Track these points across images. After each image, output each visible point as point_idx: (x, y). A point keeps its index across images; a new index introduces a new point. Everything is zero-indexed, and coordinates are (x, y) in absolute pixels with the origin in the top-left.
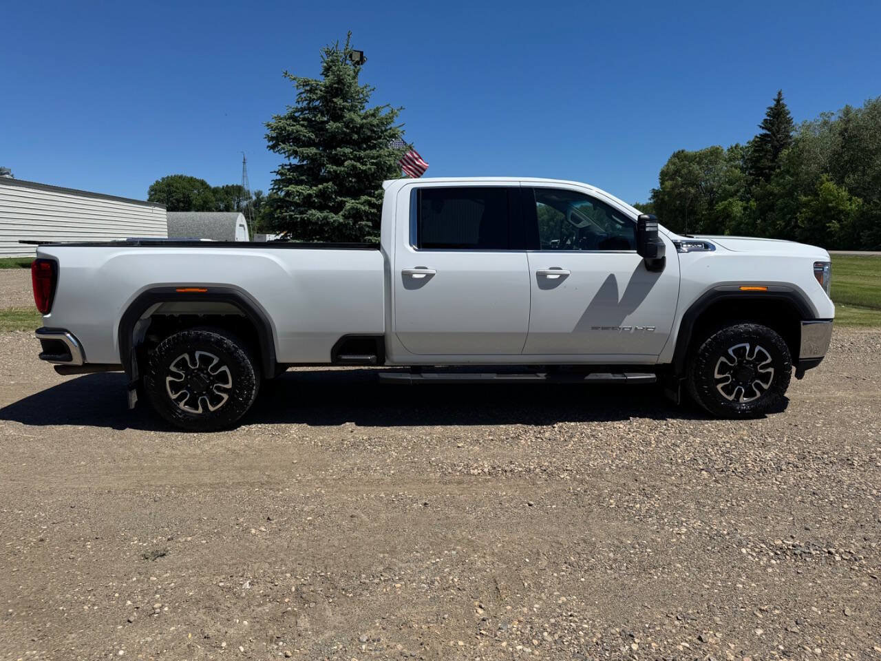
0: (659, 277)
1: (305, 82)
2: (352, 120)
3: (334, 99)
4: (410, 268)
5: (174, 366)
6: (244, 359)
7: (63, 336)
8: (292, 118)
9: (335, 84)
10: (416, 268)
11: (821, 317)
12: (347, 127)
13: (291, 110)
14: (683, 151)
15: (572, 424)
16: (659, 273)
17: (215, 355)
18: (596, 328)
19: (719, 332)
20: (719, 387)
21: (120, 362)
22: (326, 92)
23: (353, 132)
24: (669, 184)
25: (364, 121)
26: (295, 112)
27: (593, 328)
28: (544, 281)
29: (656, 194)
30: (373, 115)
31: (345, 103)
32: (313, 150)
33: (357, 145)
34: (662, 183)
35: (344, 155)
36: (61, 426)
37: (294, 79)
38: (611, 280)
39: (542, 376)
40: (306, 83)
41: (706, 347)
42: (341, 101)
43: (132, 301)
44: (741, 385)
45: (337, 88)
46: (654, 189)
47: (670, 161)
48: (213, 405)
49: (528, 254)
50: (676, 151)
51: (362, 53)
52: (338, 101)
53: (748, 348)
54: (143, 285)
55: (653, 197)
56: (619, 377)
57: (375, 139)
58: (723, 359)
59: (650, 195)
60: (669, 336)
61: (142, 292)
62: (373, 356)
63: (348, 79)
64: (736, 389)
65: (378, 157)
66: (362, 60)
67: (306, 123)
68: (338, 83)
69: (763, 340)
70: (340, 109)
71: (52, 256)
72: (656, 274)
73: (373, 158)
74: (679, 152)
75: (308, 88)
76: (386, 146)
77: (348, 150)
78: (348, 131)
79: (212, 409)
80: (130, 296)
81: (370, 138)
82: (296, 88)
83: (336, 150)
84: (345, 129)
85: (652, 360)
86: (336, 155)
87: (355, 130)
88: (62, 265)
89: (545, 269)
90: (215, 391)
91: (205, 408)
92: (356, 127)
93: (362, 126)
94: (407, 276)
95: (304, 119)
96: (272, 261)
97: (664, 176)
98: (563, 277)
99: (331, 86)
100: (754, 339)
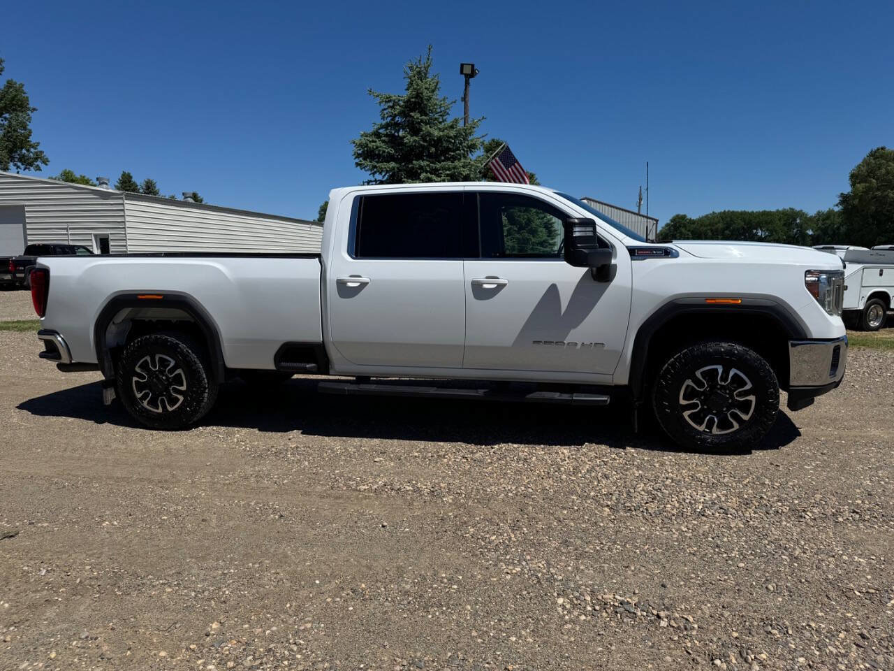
0: (607, 287)
1: (387, 98)
2: (430, 134)
3: (411, 113)
4: (345, 277)
5: (139, 367)
6: (196, 363)
7: (53, 337)
8: (377, 134)
9: (412, 98)
10: (351, 276)
11: (815, 336)
12: (425, 141)
13: (376, 127)
14: (883, 149)
15: (515, 446)
16: (607, 283)
17: (172, 358)
18: (539, 342)
19: (684, 351)
20: (686, 414)
21: (97, 362)
22: (406, 107)
23: (430, 145)
24: (860, 186)
25: (441, 133)
26: (379, 129)
27: (534, 342)
28: (479, 290)
29: (845, 199)
30: (452, 127)
31: (423, 117)
32: (393, 164)
33: (435, 158)
34: (853, 185)
35: (421, 168)
36: (54, 417)
37: (378, 96)
38: (553, 290)
39: (481, 392)
40: (388, 100)
41: (668, 367)
42: (418, 115)
43: (104, 305)
44: (714, 414)
45: (415, 102)
46: (842, 194)
47: (865, 161)
48: (172, 405)
49: (465, 262)
50: (875, 148)
51: (473, 66)
52: (416, 115)
53: (720, 371)
54: (112, 292)
55: (842, 203)
56: (566, 397)
57: (454, 151)
58: (689, 382)
59: (837, 200)
60: (621, 355)
61: (111, 298)
62: (313, 365)
63: (426, 93)
64: (708, 418)
65: (454, 168)
66: (473, 74)
67: (386, 139)
68: (416, 98)
69: (740, 362)
70: (419, 123)
71: (45, 266)
72: (603, 284)
73: (449, 169)
74: (878, 149)
75: (391, 104)
76: (465, 157)
77: (424, 163)
78: (425, 144)
79: (170, 409)
80: (101, 302)
81: (448, 150)
82: (378, 105)
83: (412, 163)
84: (421, 143)
85: (606, 380)
86: (413, 168)
87: (433, 142)
88: (52, 274)
89: (481, 278)
90: (171, 391)
91: (164, 407)
92: (434, 140)
93: (440, 139)
94: (341, 284)
95: (387, 135)
96: (220, 271)
97: (855, 178)
98: (501, 287)
99: (409, 101)
100: (729, 361)
